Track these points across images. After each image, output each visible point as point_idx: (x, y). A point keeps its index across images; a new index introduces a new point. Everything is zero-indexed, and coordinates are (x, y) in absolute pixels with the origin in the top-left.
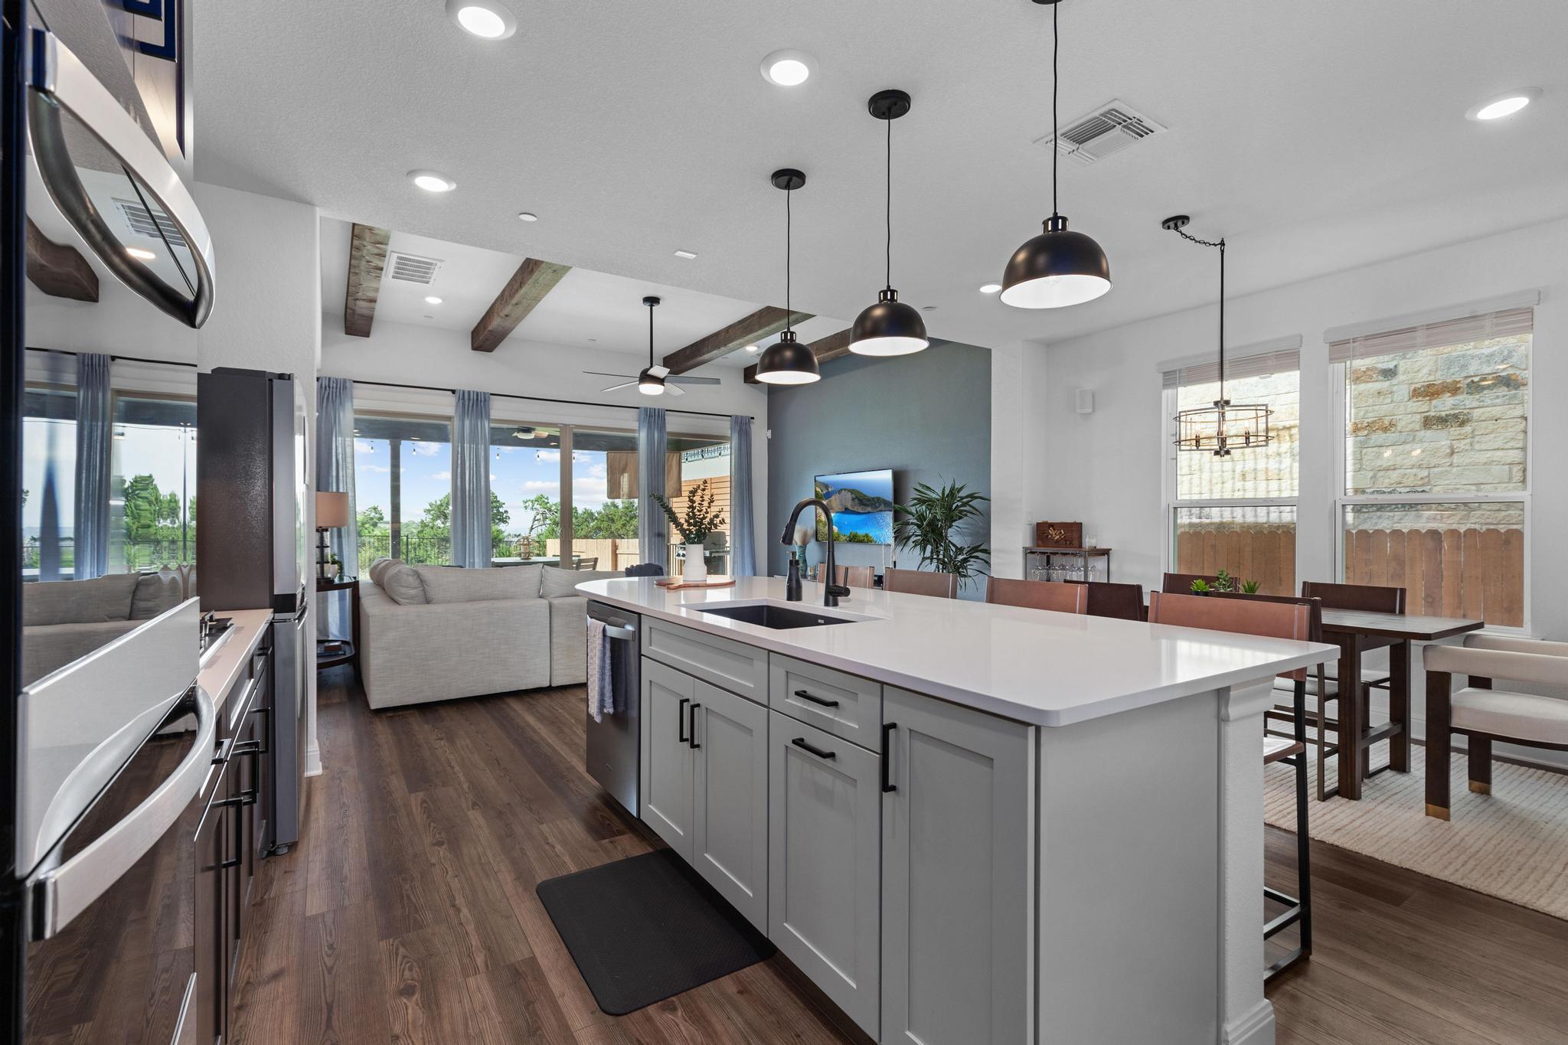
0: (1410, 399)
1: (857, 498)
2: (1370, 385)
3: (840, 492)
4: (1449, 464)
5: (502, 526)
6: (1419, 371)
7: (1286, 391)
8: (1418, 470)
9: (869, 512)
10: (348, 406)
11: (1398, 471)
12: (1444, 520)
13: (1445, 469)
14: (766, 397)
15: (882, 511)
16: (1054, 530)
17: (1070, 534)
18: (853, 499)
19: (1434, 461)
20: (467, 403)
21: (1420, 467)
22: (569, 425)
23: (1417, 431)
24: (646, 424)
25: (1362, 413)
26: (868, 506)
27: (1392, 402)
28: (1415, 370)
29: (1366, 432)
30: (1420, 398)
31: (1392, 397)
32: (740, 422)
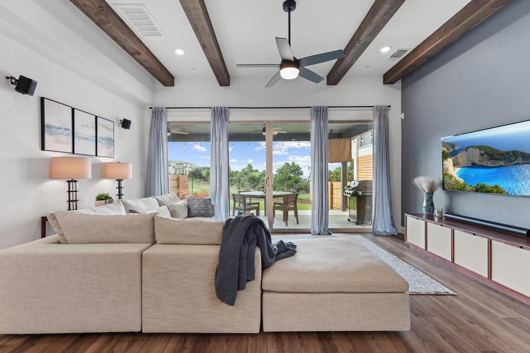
1: (486, 153)
3: (467, 149)
5: (301, 176)
9: (501, 166)
10: (164, 120)
14: (400, 92)
15: (518, 164)
18: (482, 155)
20: (216, 114)
22: (270, 121)
24: (315, 117)
26: (500, 160)
32: (381, 110)
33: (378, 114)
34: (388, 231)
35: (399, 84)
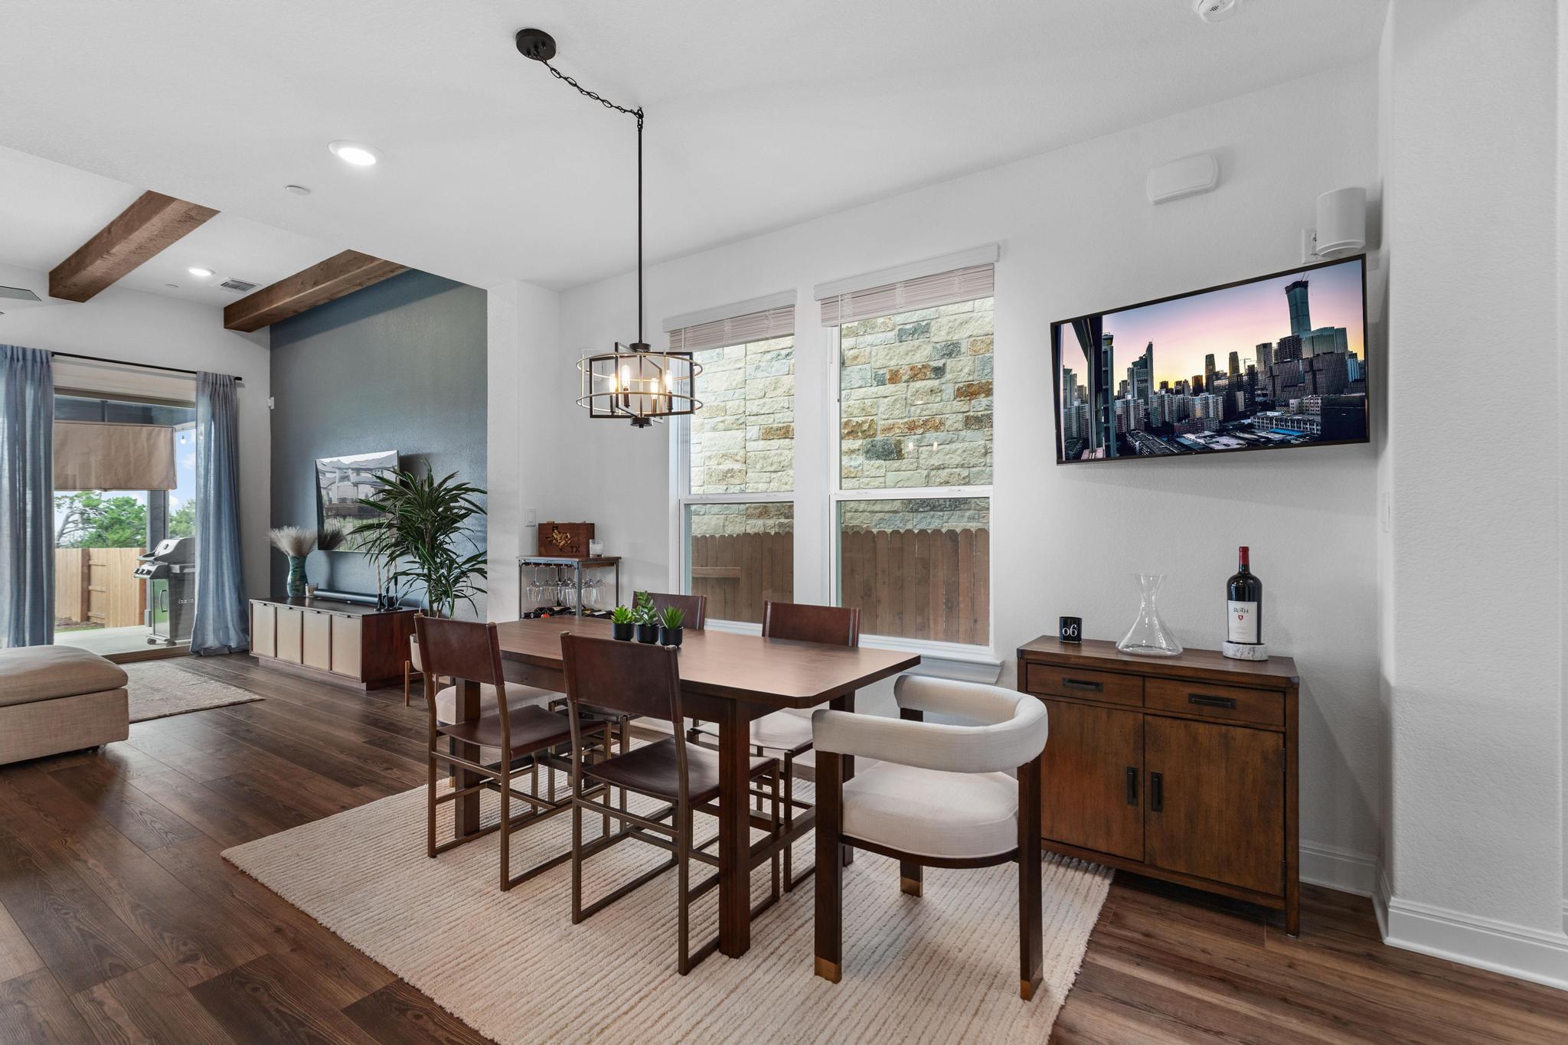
0: (955, 398)
2: (925, 383)
4: (983, 464)
6: (961, 370)
7: (859, 385)
8: (961, 470)
11: (947, 470)
12: (981, 519)
13: (981, 468)
14: (268, 353)
16: (560, 533)
17: (576, 539)
19: (973, 461)
21: (962, 466)
23: (960, 430)
25: (918, 411)
27: (941, 401)
28: (959, 369)
29: (921, 431)
30: (962, 398)
31: (941, 396)
32: (216, 383)
33: (208, 391)
34: (233, 645)
35: (264, 334)
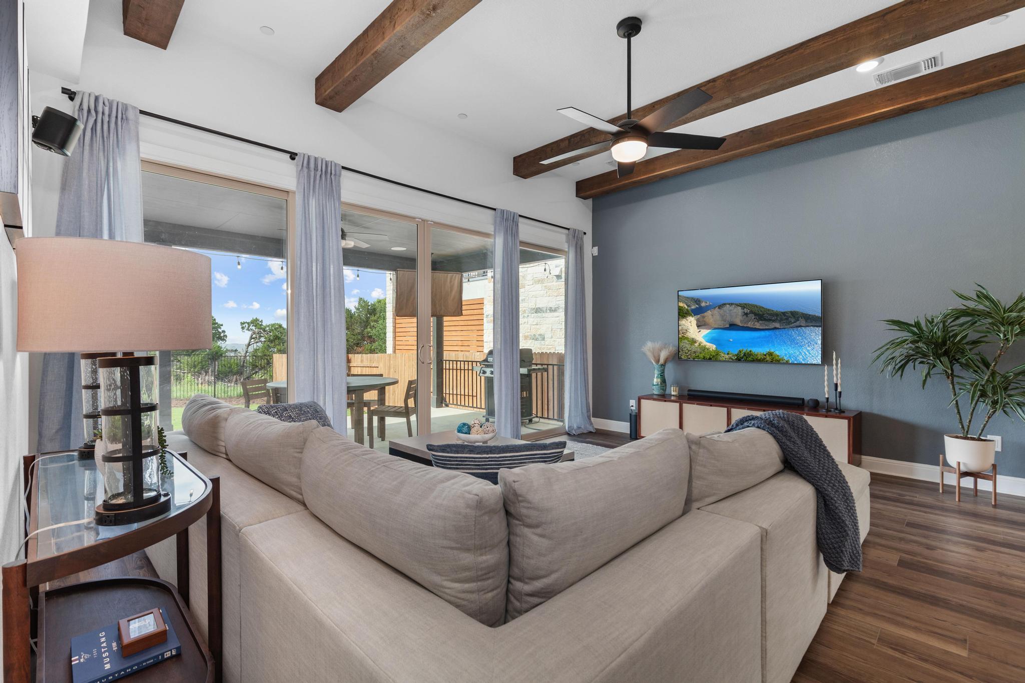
1: (752, 312)
3: (721, 306)
10: (130, 148)
14: (591, 214)
15: (800, 326)
18: (746, 314)
20: (312, 174)
22: (427, 221)
24: (503, 229)
26: (774, 321)
32: (578, 237)
35: (590, 201)
